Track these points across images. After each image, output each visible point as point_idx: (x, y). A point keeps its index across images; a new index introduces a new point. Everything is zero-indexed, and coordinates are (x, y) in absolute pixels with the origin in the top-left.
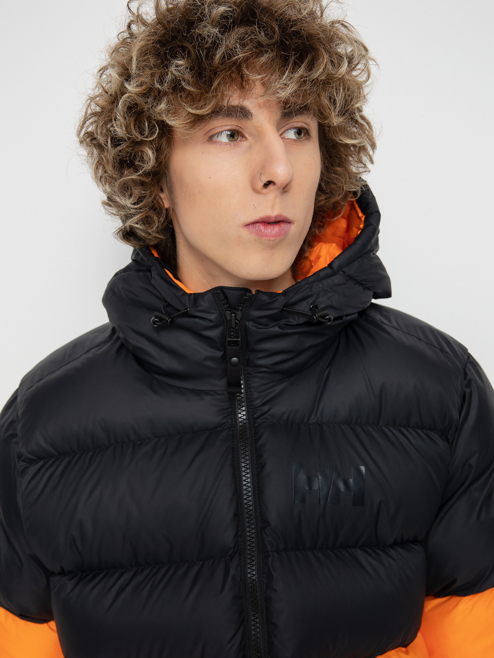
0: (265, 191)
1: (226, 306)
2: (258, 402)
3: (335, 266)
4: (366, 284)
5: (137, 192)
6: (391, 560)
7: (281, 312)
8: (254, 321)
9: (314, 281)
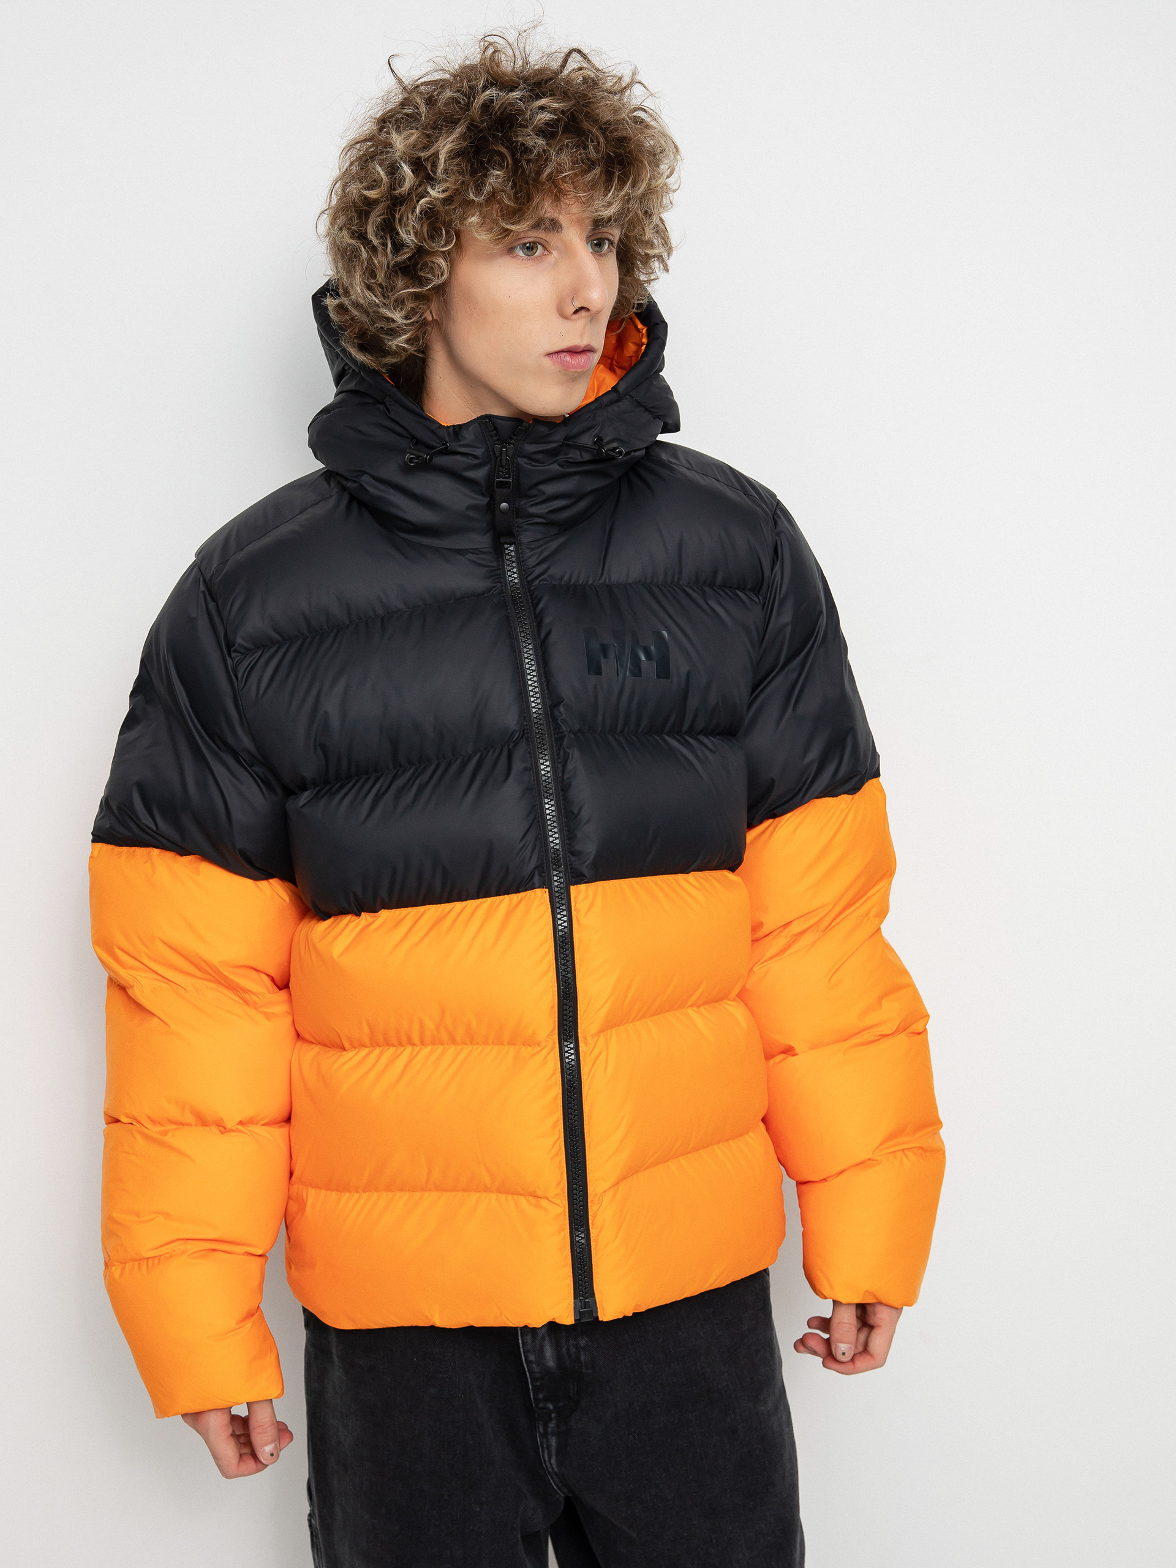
0: (574, 316)
1: (495, 438)
2: (532, 562)
3: (621, 389)
4: (655, 412)
5: (410, 305)
6: (705, 750)
7: (561, 446)
8: (529, 457)
9: (597, 409)
